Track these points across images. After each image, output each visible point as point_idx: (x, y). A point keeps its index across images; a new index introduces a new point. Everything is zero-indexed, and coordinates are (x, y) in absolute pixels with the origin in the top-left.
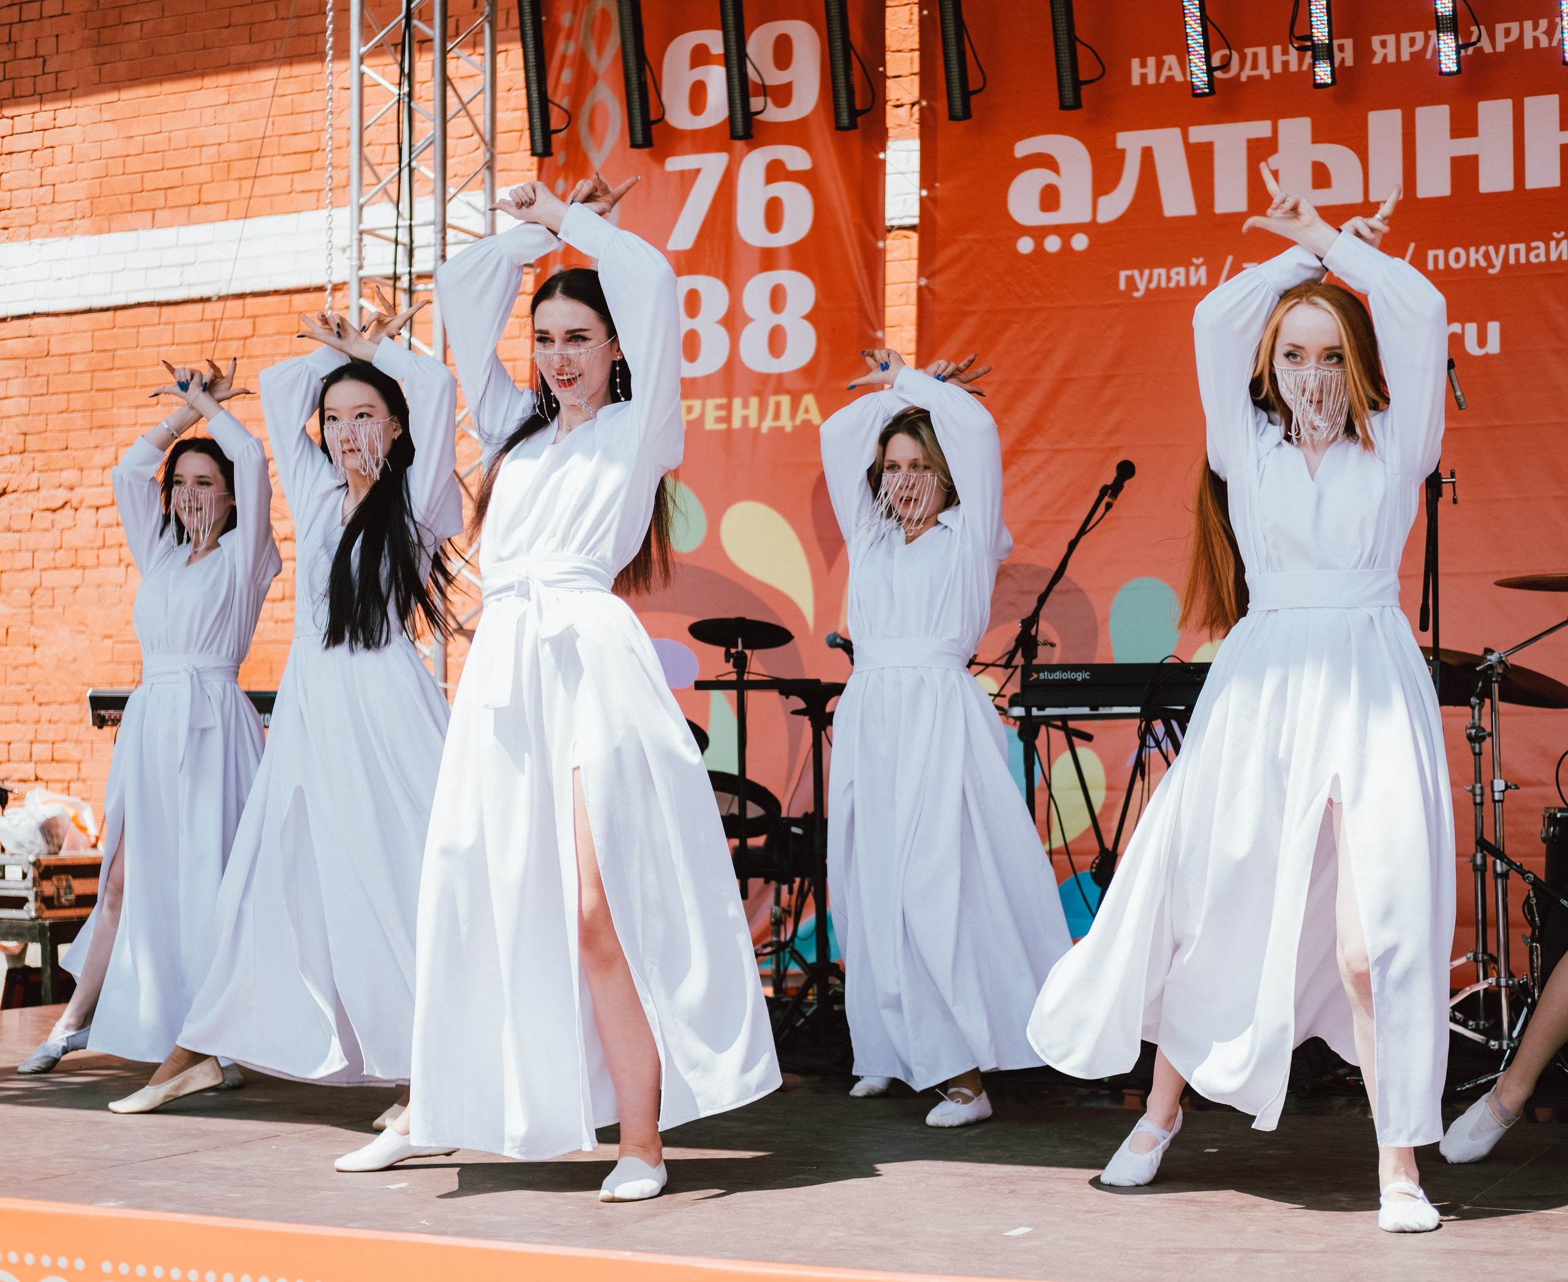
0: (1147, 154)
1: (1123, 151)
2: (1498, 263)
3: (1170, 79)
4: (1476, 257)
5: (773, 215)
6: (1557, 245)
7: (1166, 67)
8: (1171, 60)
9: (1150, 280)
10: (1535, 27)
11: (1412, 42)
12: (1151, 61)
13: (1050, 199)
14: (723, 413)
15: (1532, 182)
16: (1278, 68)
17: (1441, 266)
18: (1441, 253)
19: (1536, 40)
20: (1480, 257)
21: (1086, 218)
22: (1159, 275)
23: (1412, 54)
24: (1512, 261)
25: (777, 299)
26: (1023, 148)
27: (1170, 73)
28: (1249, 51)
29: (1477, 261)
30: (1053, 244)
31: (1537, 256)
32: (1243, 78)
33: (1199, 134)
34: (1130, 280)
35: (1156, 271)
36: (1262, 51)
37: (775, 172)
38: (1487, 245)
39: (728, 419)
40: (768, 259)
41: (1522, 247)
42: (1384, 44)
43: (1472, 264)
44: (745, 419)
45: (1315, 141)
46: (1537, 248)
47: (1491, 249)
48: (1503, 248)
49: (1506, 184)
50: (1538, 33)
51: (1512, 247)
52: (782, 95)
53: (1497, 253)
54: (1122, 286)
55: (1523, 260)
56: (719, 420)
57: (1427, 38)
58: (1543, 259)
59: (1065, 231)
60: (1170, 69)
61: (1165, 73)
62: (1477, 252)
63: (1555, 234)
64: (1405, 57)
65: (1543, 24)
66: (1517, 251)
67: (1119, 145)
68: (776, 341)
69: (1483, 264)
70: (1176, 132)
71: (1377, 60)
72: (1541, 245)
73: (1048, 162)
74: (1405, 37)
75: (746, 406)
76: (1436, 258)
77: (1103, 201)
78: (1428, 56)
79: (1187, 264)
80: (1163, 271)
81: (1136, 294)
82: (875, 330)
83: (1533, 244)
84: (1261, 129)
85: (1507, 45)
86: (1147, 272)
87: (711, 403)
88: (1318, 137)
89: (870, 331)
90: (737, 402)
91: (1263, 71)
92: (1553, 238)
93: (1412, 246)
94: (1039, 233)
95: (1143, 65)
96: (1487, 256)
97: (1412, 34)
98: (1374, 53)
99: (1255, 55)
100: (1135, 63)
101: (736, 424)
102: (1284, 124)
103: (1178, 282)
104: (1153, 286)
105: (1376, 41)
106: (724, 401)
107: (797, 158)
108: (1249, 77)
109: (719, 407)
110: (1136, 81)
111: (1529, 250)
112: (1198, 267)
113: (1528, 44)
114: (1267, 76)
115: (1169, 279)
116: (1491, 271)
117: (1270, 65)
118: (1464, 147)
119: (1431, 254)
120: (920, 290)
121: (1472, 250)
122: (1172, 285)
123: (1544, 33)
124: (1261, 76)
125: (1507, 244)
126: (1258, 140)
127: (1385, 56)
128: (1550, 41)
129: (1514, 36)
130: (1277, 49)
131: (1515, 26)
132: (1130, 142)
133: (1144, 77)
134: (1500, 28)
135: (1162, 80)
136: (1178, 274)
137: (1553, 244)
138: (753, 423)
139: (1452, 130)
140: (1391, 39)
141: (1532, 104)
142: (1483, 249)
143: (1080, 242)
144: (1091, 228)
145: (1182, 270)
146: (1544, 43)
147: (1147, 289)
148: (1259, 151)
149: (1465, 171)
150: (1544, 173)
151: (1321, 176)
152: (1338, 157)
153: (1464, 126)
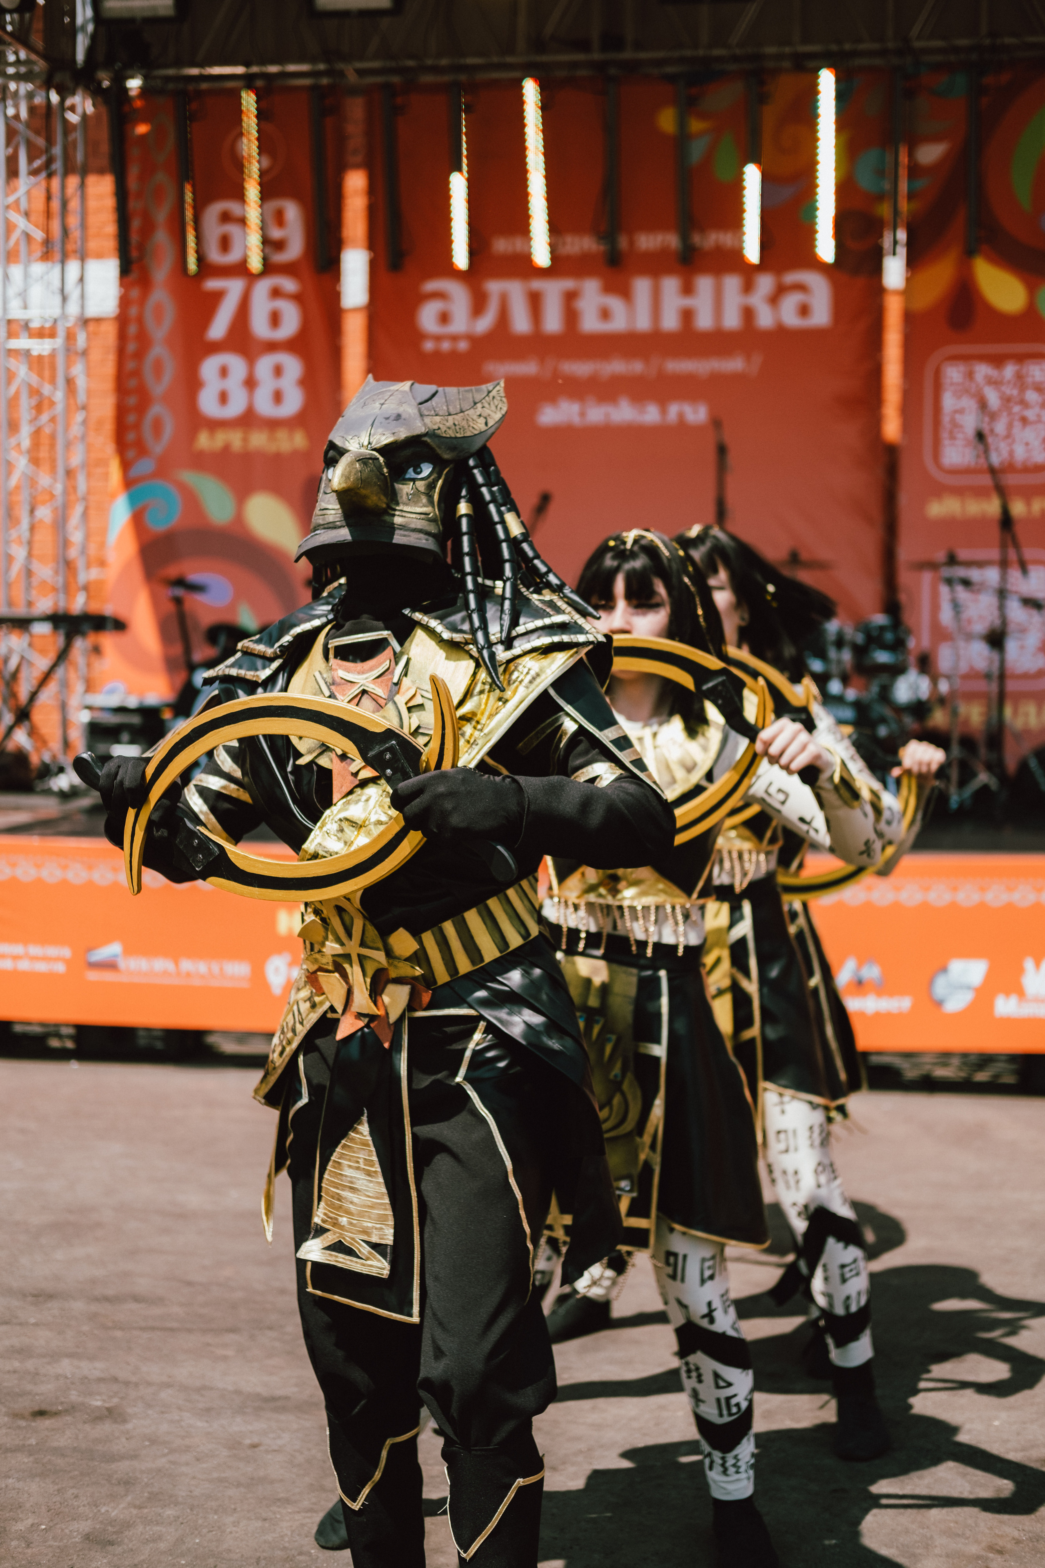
0: (504, 296)
1: (490, 292)
3: (517, 251)
5: (275, 319)
13: (444, 318)
15: (726, 325)
21: (467, 331)
23: (657, 246)
25: (278, 371)
26: (426, 288)
27: (517, 248)
30: (446, 346)
32: (563, 254)
33: (535, 285)
37: (276, 293)
40: (272, 347)
45: (603, 293)
49: (711, 325)
50: (728, 239)
52: (280, 245)
59: (454, 338)
61: (514, 247)
64: (654, 247)
67: (487, 289)
68: (278, 397)
70: (519, 284)
73: (444, 296)
75: (259, 436)
77: (477, 321)
78: (666, 248)
84: (574, 284)
85: (711, 245)
87: (236, 434)
88: (605, 291)
90: (253, 434)
91: (572, 250)
94: (438, 338)
98: (635, 244)
99: (572, 240)
101: (254, 447)
102: (584, 282)
103: (520, 372)
106: (245, 433)
107: (289, 285)
114: (574, 254)
115: (515, 370)
117: (576, 247)
118: (688, 302)
123: (732, 239)
126: (570, 290)
127: (647, 247)
132: (494, 287)
135: (512, 251)
139: (681, 292)
141: (727, 279)
143: (463, 346)
144: (470, 338)
148: (570, 297)
149: (687, 315)
150: (732, 320)
151: (605, 314)
152: (615, 304)
153: (688, 289)
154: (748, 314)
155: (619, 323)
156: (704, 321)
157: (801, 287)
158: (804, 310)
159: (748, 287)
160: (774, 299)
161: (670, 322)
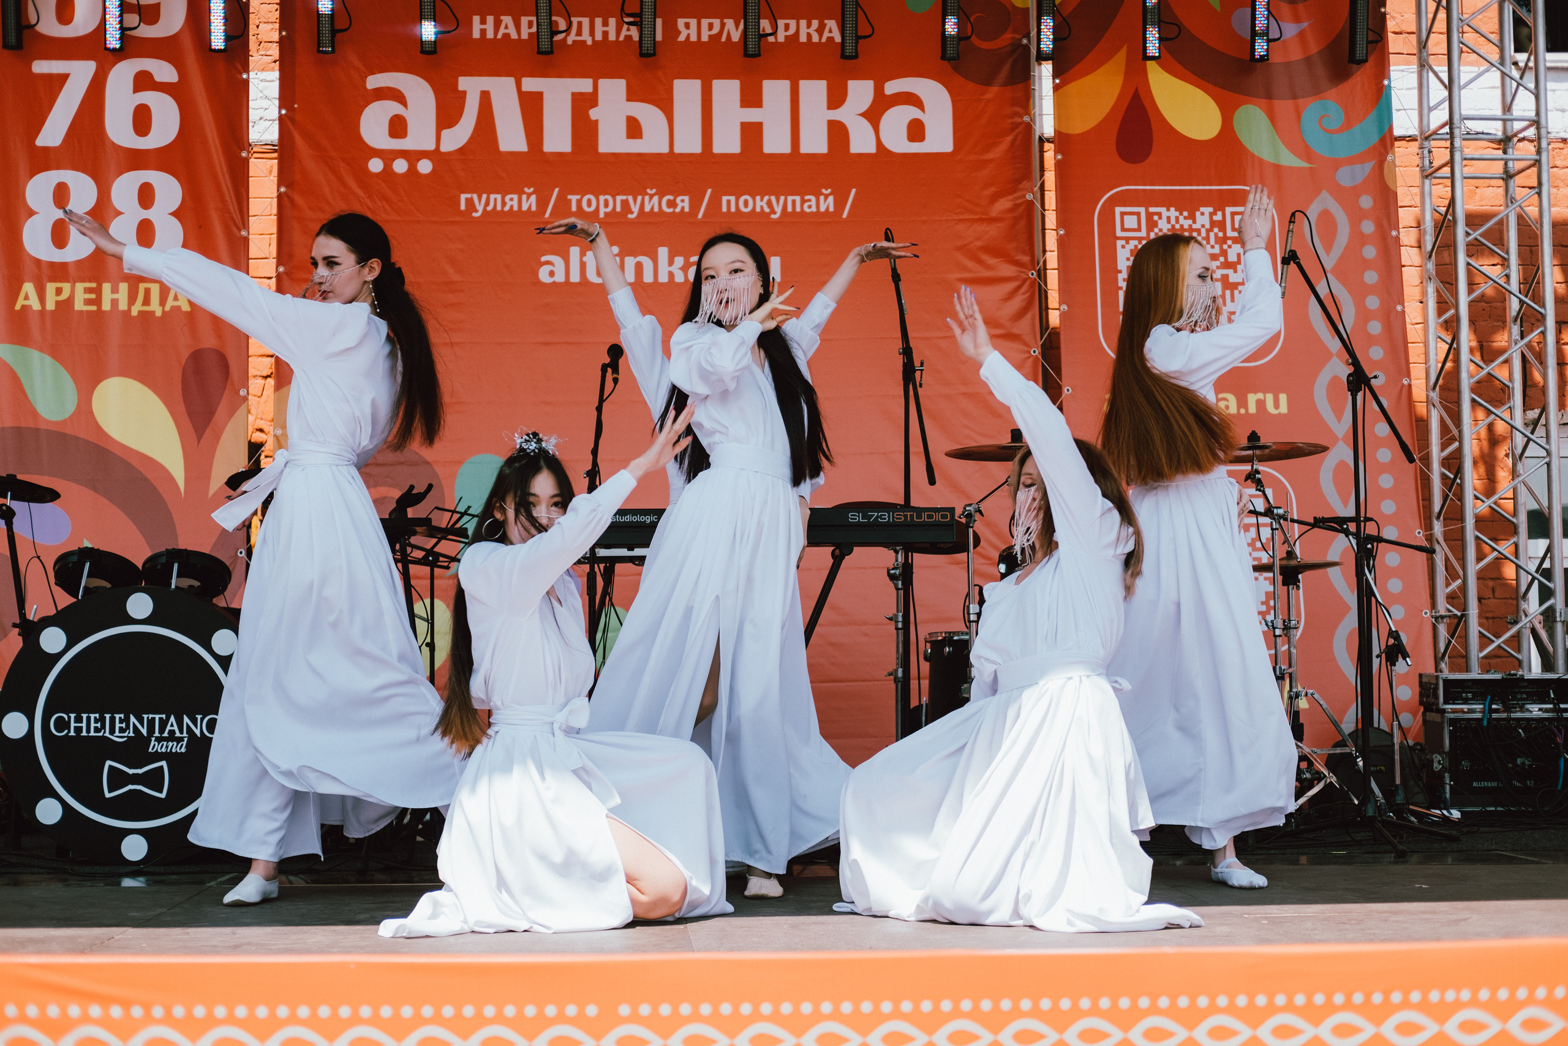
0: (485, 96)
1: (464, 93)
2: (778, 209)
3: (506, 36)
4: (761, 204)
5: (142, 120)
6: (826, 199)
7: (503, 26)
8: (507, 20)
9: (487, 203)
10: (809, 26)
11: (711, 27)
12: (490, 19)
13: (398, 127)
14: (93, 296)
15: (805, 148)
16: (599, 37)
17: (733, 209)
18: (733, 199)
19: (809, 35)
20: (764, 204)
21: (431, 146)
22: (495, 200)
23: (710, 36)
24: (790, 209)
25: (146, 195)
26: (374, 82)
27: (506, 31)
28: (575, 20)
29: (762, 207)
30: (400, 166)
31: (810, 207)
32: (570, 41)
33: (530, 84)
34: (469, 202)
35: (492, 197)
36: (586, 21)
38: (770, 194)
39: (98, 301)
40: (136, 160)
41: (798, 198)
42: (687, 26)
43: (758, 209)
44: (115, 302)
45: (629, 99)
46: (810, 200)
47: (773, 198)
48: (782, 198)
49: (785, 148)
50: (811, 31)
51: (790, 198)
52: (151, 13)
53: (778, 201)
54: (463, 207)
55: (798, 209)
56: (88, 302)
57: (723, 25)
58: (814, 209)
59: (412, 157)
60: (506, 27)
61: (502, 31)
62: (762, 200)
63: (824, 191)
64: (705, 38)
65: (815, 24)
66: (794, 202)
67: (461, 88)
68: (144, 234)
69: (767, 210)
70: (510, 81)
71: (682, 38)
72: (813, 198)
73: (397, 96)
74: (705, 22)
75: (115, 290)
76: (729, 202)
77: (445, 133)
78: (724, 39)
79: (520, 193)
80: (499, 197)
81: (475, 215)
82: (240, 230)
83: (807, 197)
84: (584, 85)
85: (786, 37)
86: (484, 196)
87: (80, 287)
88: (632, 96)
89: (235, 230)
90: (106, 287)
91: (586, 37)
92: (823, 194)
93: (709, 191)
94: (388, 156)
95: (483, 21)
96: (769, 203)
97: (711, 20)
98: (679, 33)
99: (580, 24)
100: (476, 19)
101: (106, 306)
102: (602, 82)
103: (512, 206)
104: (490, 208)
105: (681, 23)
106: (94, 285)
107: (164, 71)
108: (574, 41)
109: (88, 291)
110: (476, 34)
111: (803, 201)
112: (529, 196)
113: (803, 38)
114: (589, 42)
115: (504, 204)
116: (773, 216)
117: (592, 33)
118: (752, 115)
119: (725, 199)
120: (280, 197)
121: (758, 198)
122: (507, 208)
123: (816, 31)
124: (584, 42)
125: (786, 195)
126: (581, 94)
127: (688, 36)
128: (821, 37)
129: (792, 31)
130: (598, 21)
131: (793, 23)
132: (471, 86)
133: (483, 32)
134: (781, 23)
135: (499, 36)
136: (512, 199)
137: (822, 198)
138: (123, 306)
139: (742, 101)
140: (693, 22)
141: (805, 85)
142: (766, 198)
143: (425, 167)
144: (434, 155)
145: (515, 197)
146: (815, 38)
147: (485, 209)
148: (583, 104)
149: (752, 133)
150: (814, 142)
151: (634, 129)
152: (649, 115)
153: (751, 98)
154: (838, 132)
155: (653, 142)
156: (776, 142)
157: (912, 100)
158: (916, 131)
159: (836, 99)
160: (873, 115)
161: (727, 142)
